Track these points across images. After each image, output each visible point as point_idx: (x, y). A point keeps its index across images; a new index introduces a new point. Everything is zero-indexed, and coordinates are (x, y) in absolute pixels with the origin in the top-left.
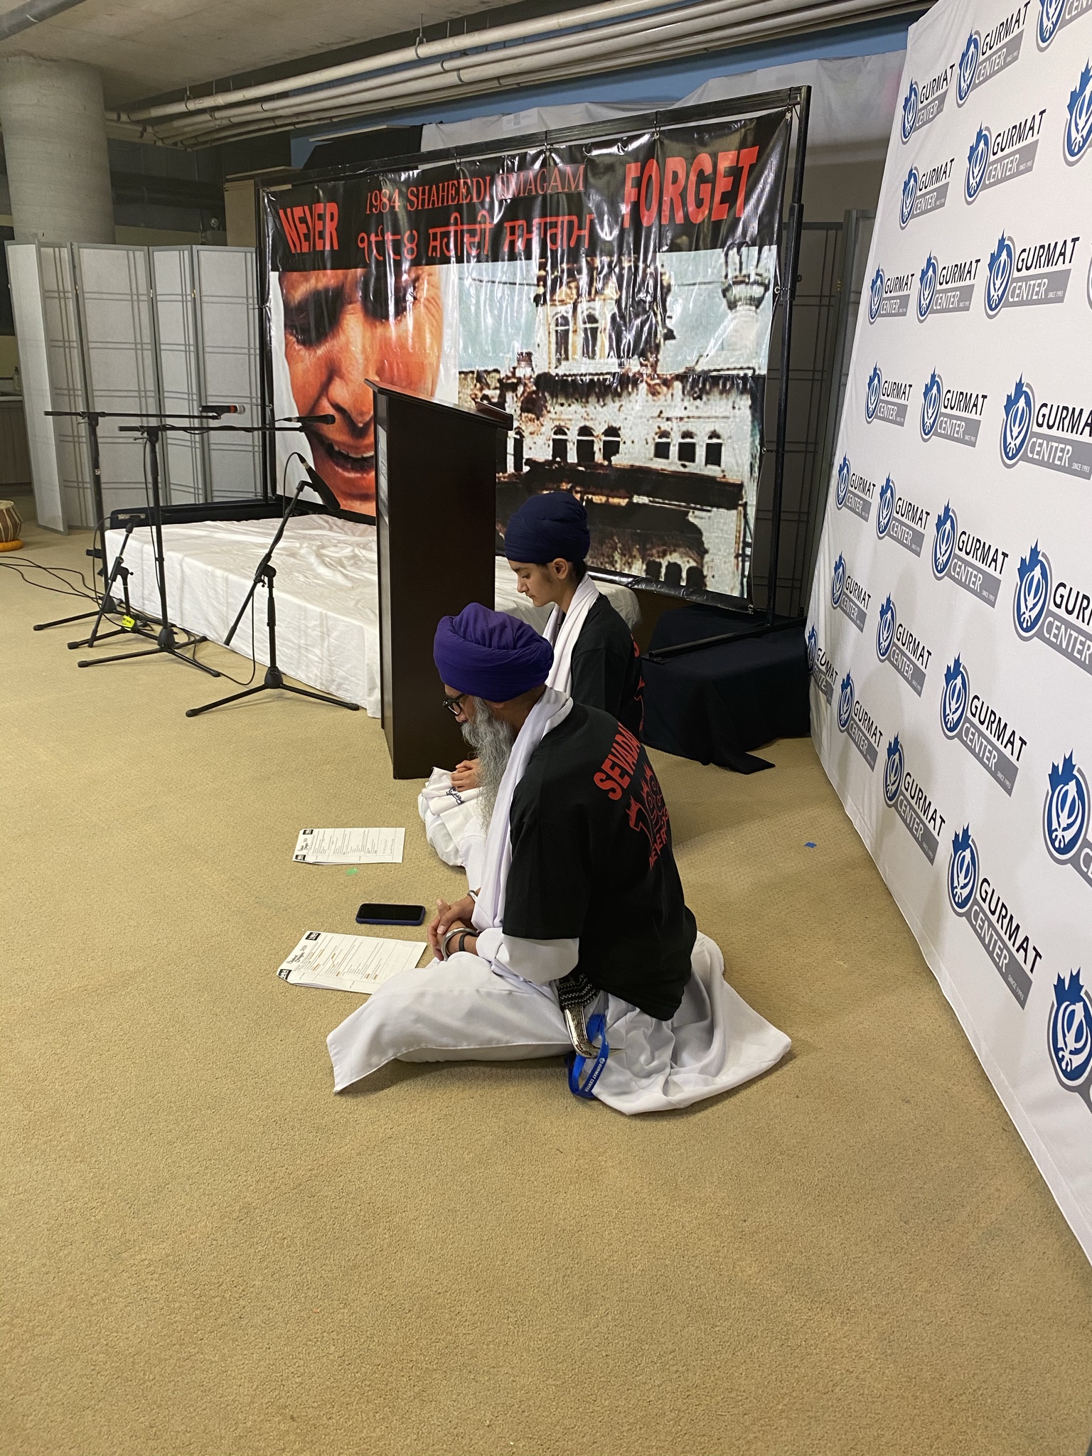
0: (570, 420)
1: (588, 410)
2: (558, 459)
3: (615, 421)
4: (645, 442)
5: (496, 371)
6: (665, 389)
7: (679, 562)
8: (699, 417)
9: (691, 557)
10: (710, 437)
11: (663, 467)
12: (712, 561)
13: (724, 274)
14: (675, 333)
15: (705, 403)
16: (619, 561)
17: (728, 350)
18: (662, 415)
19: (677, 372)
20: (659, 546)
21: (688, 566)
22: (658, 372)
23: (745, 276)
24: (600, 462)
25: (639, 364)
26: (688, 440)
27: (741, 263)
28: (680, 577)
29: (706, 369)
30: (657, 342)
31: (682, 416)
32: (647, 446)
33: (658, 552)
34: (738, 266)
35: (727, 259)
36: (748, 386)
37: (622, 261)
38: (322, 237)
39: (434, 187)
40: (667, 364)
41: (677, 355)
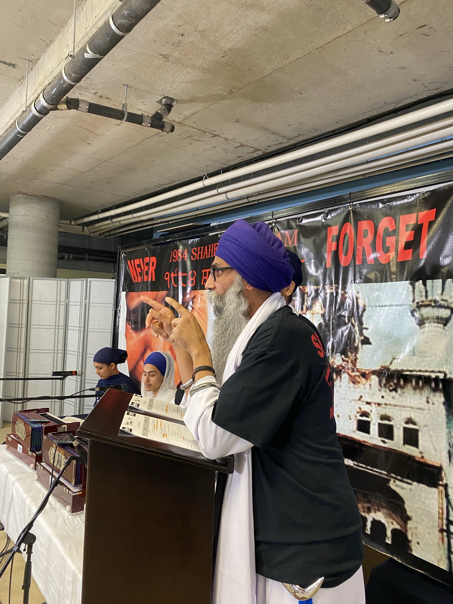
4: (348, 418)
6: (363, 380)
7: (383, 521)
8: (396, 406)
9: (394, 520)
10: (407, 423)
11: (365, 440)
12: (416, 528)
13: (411, 299)
14: (371, 340)
15: (400, 395)
17: (419, 356)
18: (362, 399)
19: (373, 369)
20: (363, 502)
21: (392, 527)
22: (357, 367)
23: (431, 301)
25: (341, 360)
26: (386, 422)
27: (426, 292)
28: (385, 535)
29: (399, 368)
30: (356, 345)
31: (380, 402)
32: (350, 421)
33: (363, 507)
34: (424, 294)
35: (414, 288)
36: (441, 386)
37: (326, 289)
38: (147, 274)
39: (206, 247)
40: (364, 362)
41: (373, 356)
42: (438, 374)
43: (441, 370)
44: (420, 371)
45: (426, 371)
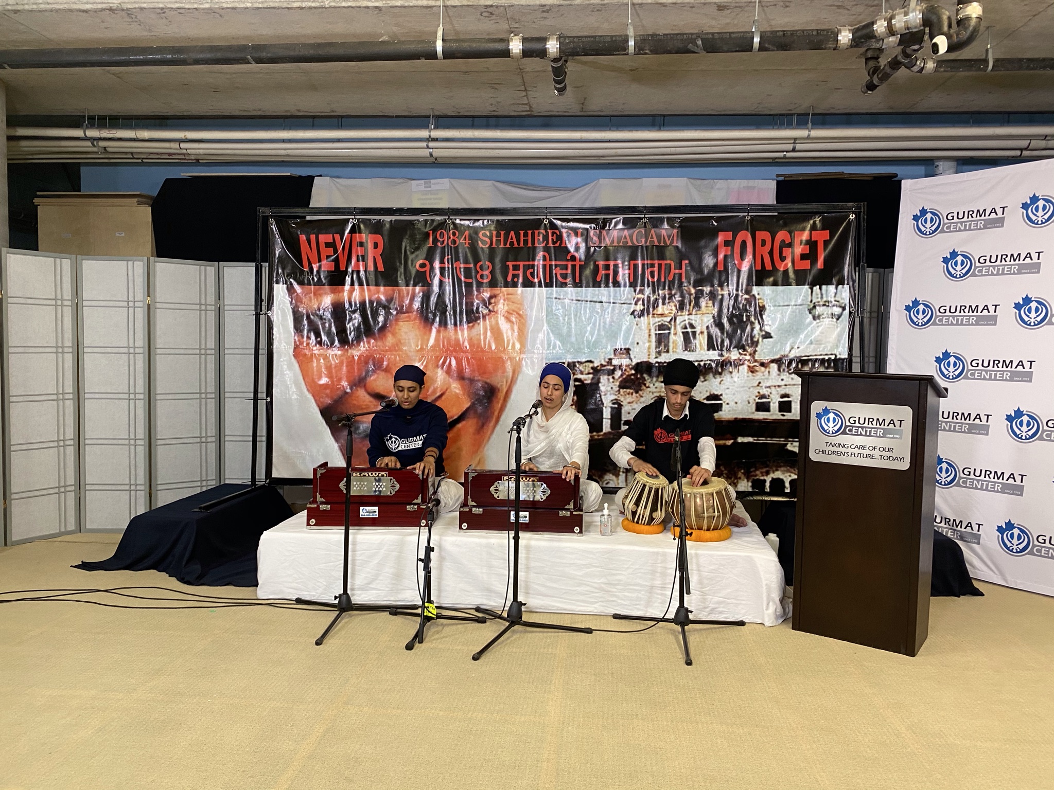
3: (717, 390)
4: (747, 403)
5: (591, 362)
6: (763, 369)
7: (781, 477)
8: (794, 385)
9: (792, 473)
11: (765, 417)
13: (810, 300)
14: (772, 335)
17: (816, 344)
18: (761, 385)
19: (773, 358)
20: (762, 468)
21: (790, 479)
22: (756, 358)
23: (825, 302)
25: (738, 354)
26: (785, 399)
27: (822, 294)
28: (784, 487)
29: (798, 355)
30: (755, 339)
31: (780, 384)
32: (749, 405)
33: (762, 473)
34: (820, 296)
35: (812, 292)
36: (832, 365)
37: (718, 291)
38: (363, 260)
39: (512, 233)
40: (764, 353)
41: (773, 348)
42: (830, 356)
43: (833, 353)
44: (816, 355)
45: (821, 355)
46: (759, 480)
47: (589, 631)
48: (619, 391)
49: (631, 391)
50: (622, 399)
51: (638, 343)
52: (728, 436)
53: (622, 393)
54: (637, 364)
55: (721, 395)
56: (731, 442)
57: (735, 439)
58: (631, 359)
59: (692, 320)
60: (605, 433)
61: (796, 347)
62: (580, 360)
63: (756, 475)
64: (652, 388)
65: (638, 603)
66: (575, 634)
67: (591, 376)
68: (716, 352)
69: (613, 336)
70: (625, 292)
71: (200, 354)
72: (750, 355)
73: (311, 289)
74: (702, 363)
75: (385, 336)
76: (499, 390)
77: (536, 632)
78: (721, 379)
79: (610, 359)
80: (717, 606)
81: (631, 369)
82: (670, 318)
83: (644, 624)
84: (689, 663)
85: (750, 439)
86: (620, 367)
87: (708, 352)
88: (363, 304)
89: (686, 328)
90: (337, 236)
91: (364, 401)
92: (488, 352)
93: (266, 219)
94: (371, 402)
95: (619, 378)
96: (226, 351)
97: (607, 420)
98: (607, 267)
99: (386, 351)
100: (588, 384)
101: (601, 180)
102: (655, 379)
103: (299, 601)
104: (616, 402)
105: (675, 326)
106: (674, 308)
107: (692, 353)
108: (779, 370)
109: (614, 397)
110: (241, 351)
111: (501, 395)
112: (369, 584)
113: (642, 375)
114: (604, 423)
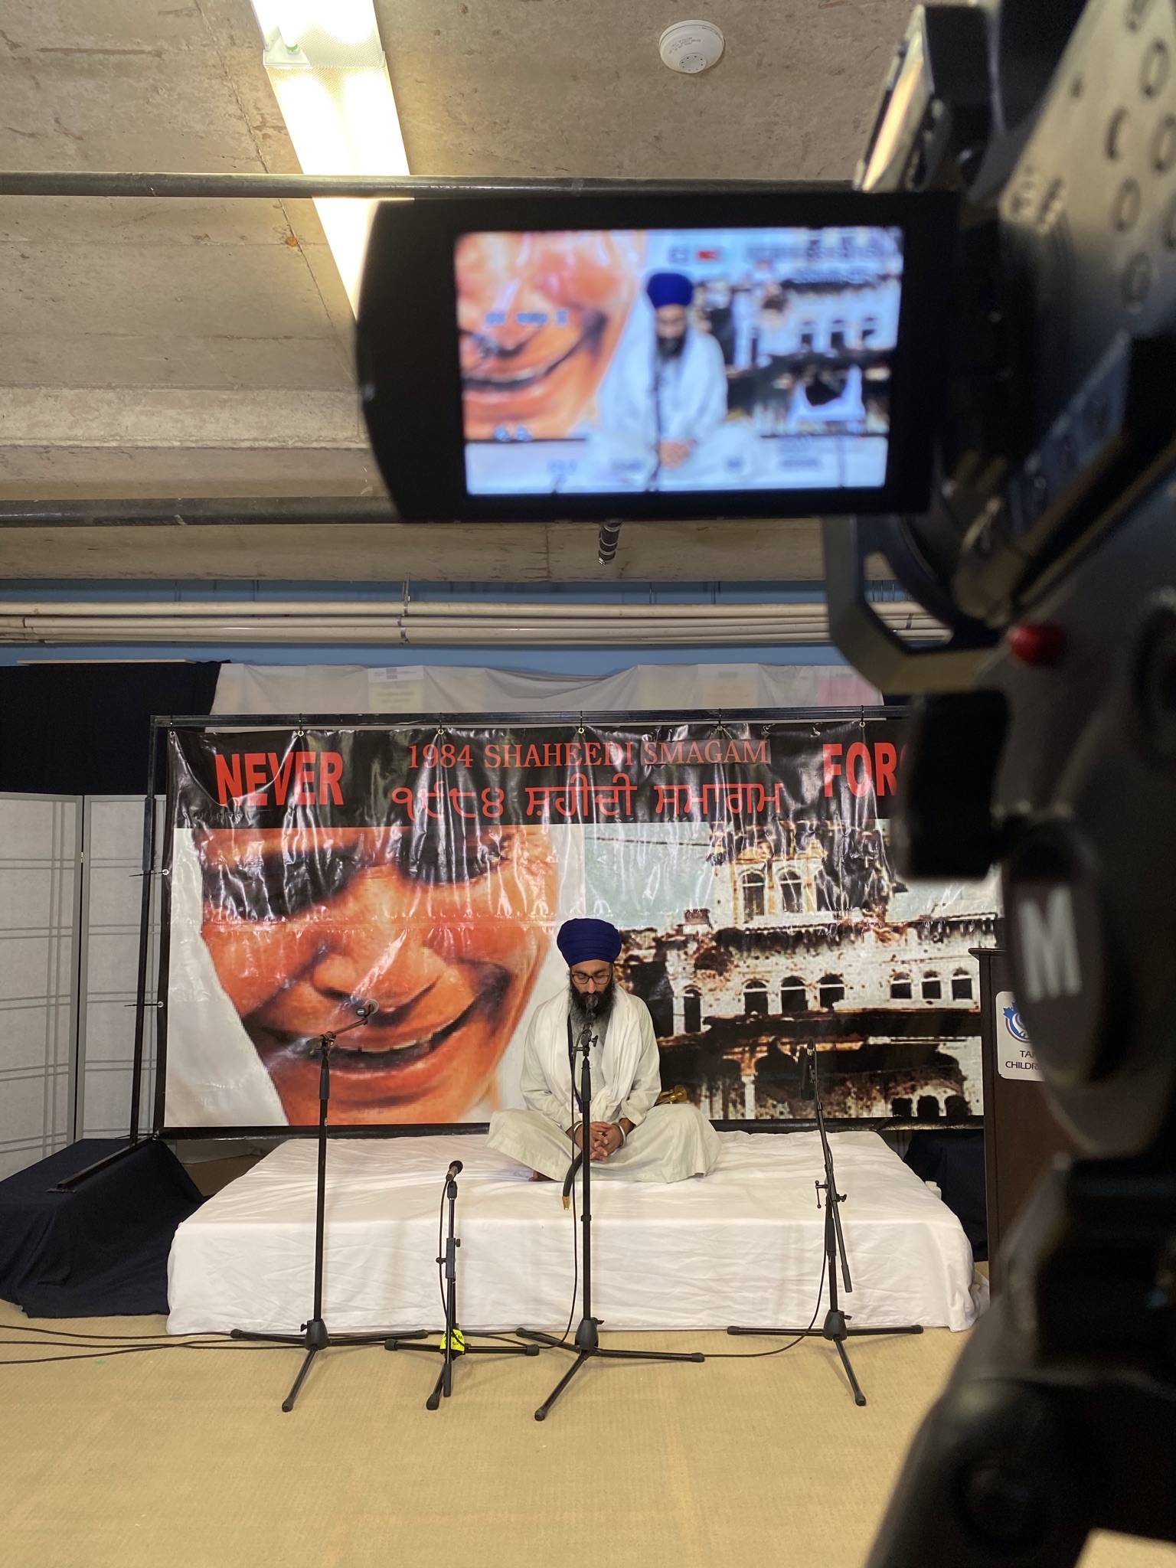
0: (769, 972)
1: (795, 960)
2: (754, 1013)
3: (834, 969)
4: (879, 986)
5: (651, 930)
6: (897, 935)
7: (933, 1095)
8: (942, 958)
9: (947, 1087)
10: (956, 974)
11: (905, 1006)
12: (973, 1086)
14: (907, 887)
15: (946, 945)
16: (853, 1107)
17: (968, 899)
18: (895, 959)
19: (910, 920)
20: (905, 1082)
21: (946, 1096)
22: (887, 921)
24: (816, 1009)
25: (861, 915)
26: (932, 979)
28: (938, 1108)
29: (944, 916)
30: (884, 894)
31: (922, 958)
32: (882, 989)
33: (905, 1089)
36: (992, 928)
37: (826, 825)
38: (311, 790)
39: (532, 747)
40: (897, 913)
41: (909, 905)
42: (989, 916)
43: (992, 911)
44: (969, 915)
45: (976, 914)
46: (900, 1099)
47: (697, 1358)
48: (695, 972)
49: (713, 972)
50: (699, 986)
51: (719, 902)
52: (854, 1036)
53: (699, 976)
54: (720, 932)
55: (841, 975)
56: (860, 1044)
57: (865, 1040)
58: (710, 925)
59: (794, 867)
60: (677, 1038)
61: (941, 903)
62: (637, 928)
63: (898, 1094)
64: (743, 968)
65: (763, 1307)
66: (679, 1364)
67: (653, 951)
68: (831, 913)
69: (684, 891)
70: (697, 827)
71: (50, 937)
72: (878, 916)
73: (230, 833)
74: (811, 930)
75: (345, 901)
76: (517, 976)
77: (619, 1365)
78: (839, 952)
79: (680, 926)
80: (881, 1303)
81: (711, 939)
82: (763, 865)
83: (781, 1341)
84: (861, 1402)
85: (886, 1040)
86: (694, 937)
87: (820, 913)
88: (311, 853)
89: (785, 879)
90: (273, 756)
91: (310, 1002)
92: (499, 920)
93: (163, 733)
94: (320, 1002)
95: (695, 953)
96: (91, 930)
97: (679, 1018)
98: (670, 794)
99: (345, 923)
100: (648, 964)
101: (640, 667)
102: (745, 954)
103: (237, 1335)
104: (691, 989)
105: (770, 876)
106: (767, 851)
107: (796, 914)
108: (920, 937)
109: (689, 982)
110: (113, 930)
111: (521, 984)
112: (350, 1299)
113: (727, 949)
114: (675, 1022)
